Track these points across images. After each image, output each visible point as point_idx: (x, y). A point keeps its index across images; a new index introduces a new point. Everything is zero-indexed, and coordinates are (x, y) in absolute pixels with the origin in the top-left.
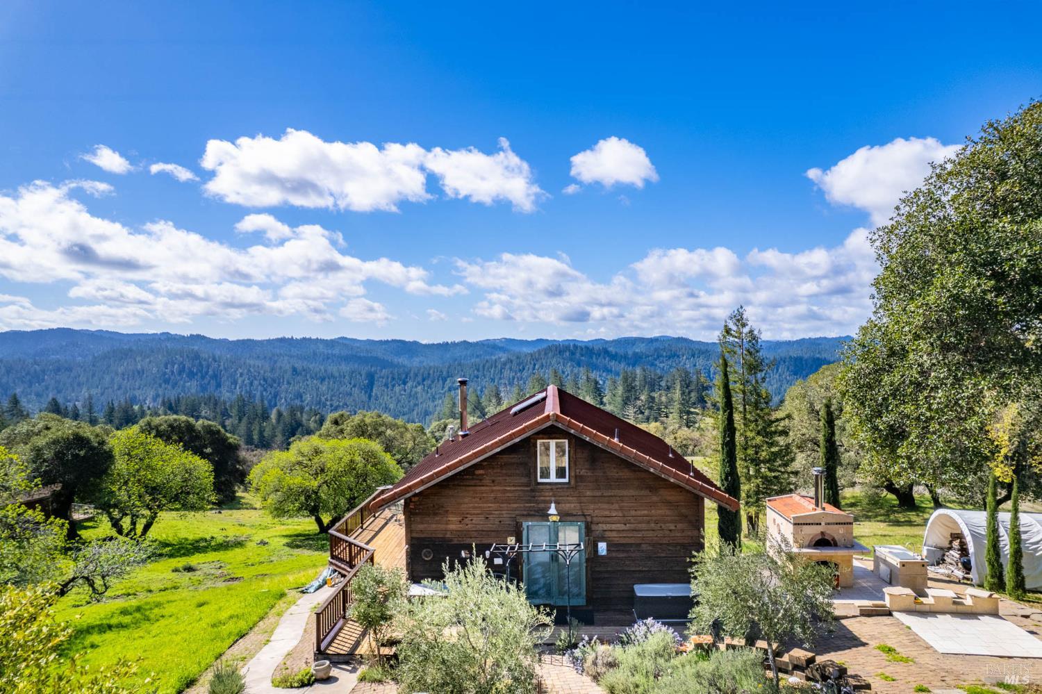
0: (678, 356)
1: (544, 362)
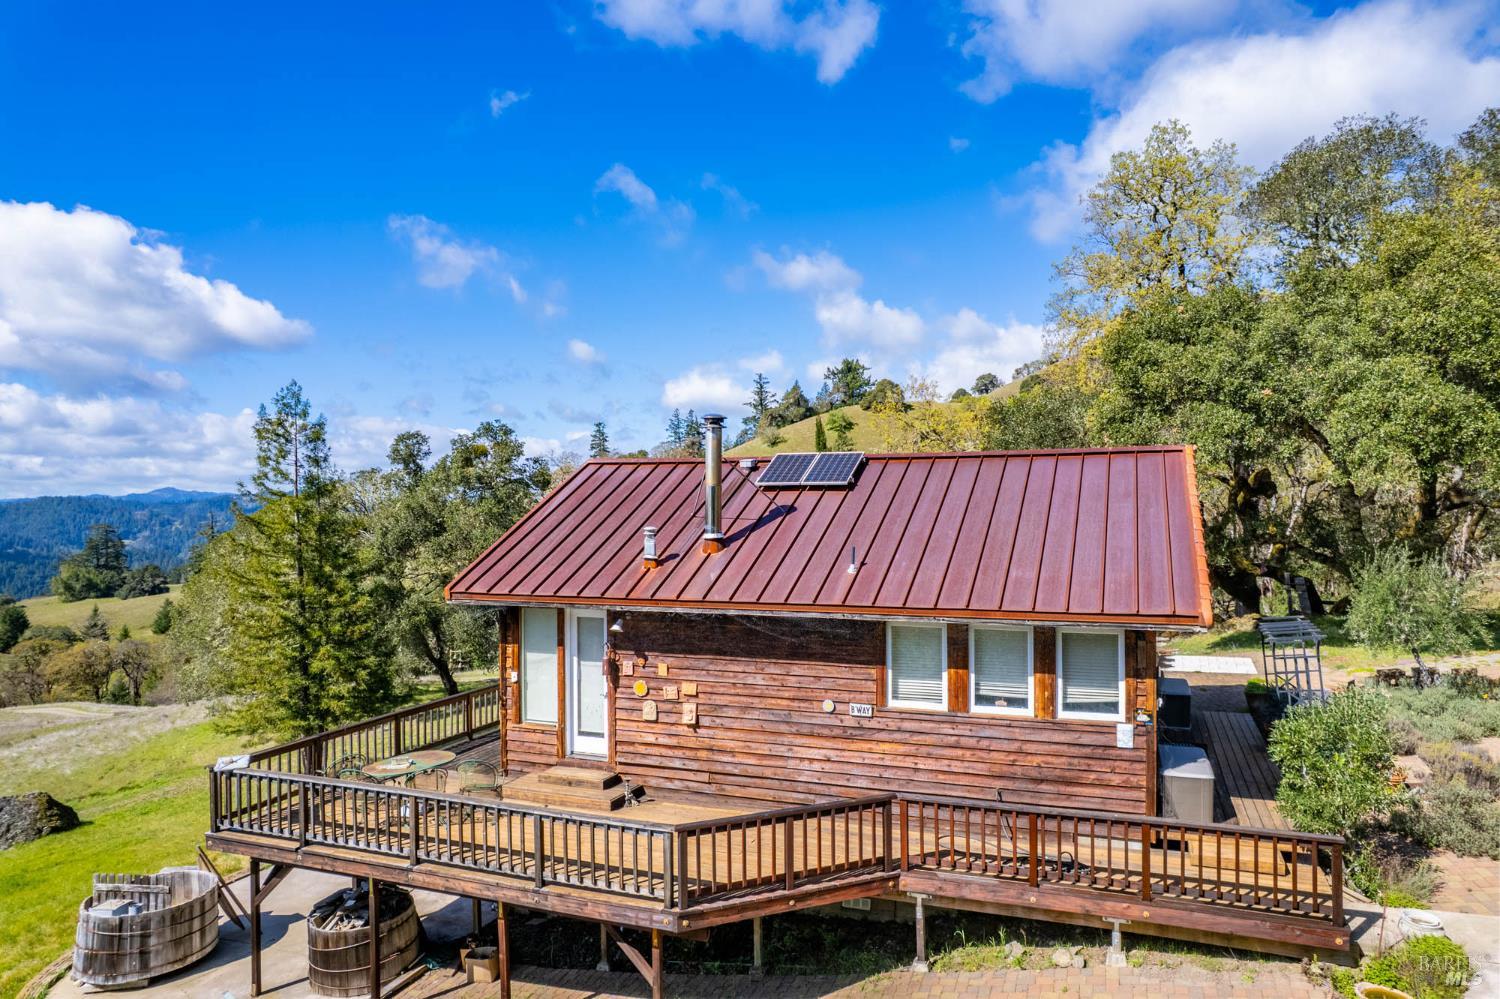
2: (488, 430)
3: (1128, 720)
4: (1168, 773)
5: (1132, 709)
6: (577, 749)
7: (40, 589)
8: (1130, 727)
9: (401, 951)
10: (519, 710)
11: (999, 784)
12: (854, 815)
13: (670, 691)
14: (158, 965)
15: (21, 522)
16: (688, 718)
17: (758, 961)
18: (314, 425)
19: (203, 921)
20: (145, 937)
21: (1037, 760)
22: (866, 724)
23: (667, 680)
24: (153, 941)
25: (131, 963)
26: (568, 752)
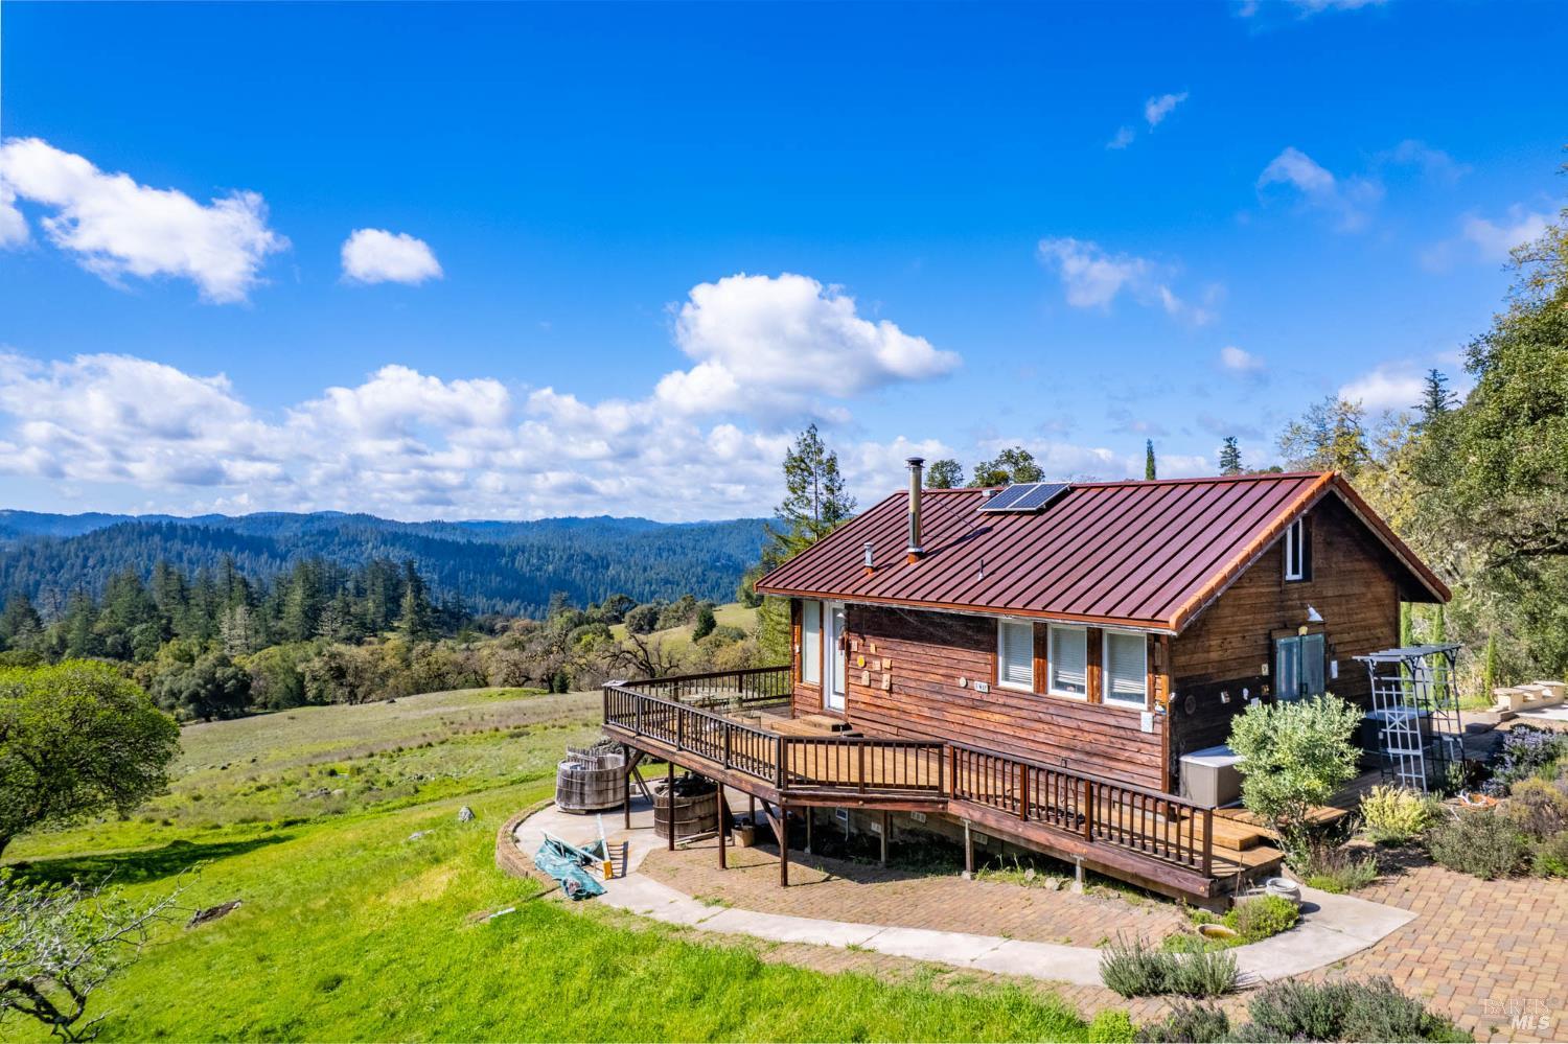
0: (360, 544)
1: (107, 554)
2: (1009, 456)
3: (1150, 709)
4: (1183, 759)
5: (1153, 700)
6: (832, 705)
7: (729, 598)
8: (1150, 715)
9: (701, 818)
10: (801, 673)
11: (1065, 754)
12: (913, 750)
13: (876, 665)
14: (590, 803)
15: (725, 541)
16: (885, 685)
17: (883, 858)
18: (828, 461)
19: (615, 784)
20: (582, 785)
21: (1091, 737)
22: (985, 698)
23: (876, 657)
24: (586, 788)
25: (576, 799)
26: (826, 706)
